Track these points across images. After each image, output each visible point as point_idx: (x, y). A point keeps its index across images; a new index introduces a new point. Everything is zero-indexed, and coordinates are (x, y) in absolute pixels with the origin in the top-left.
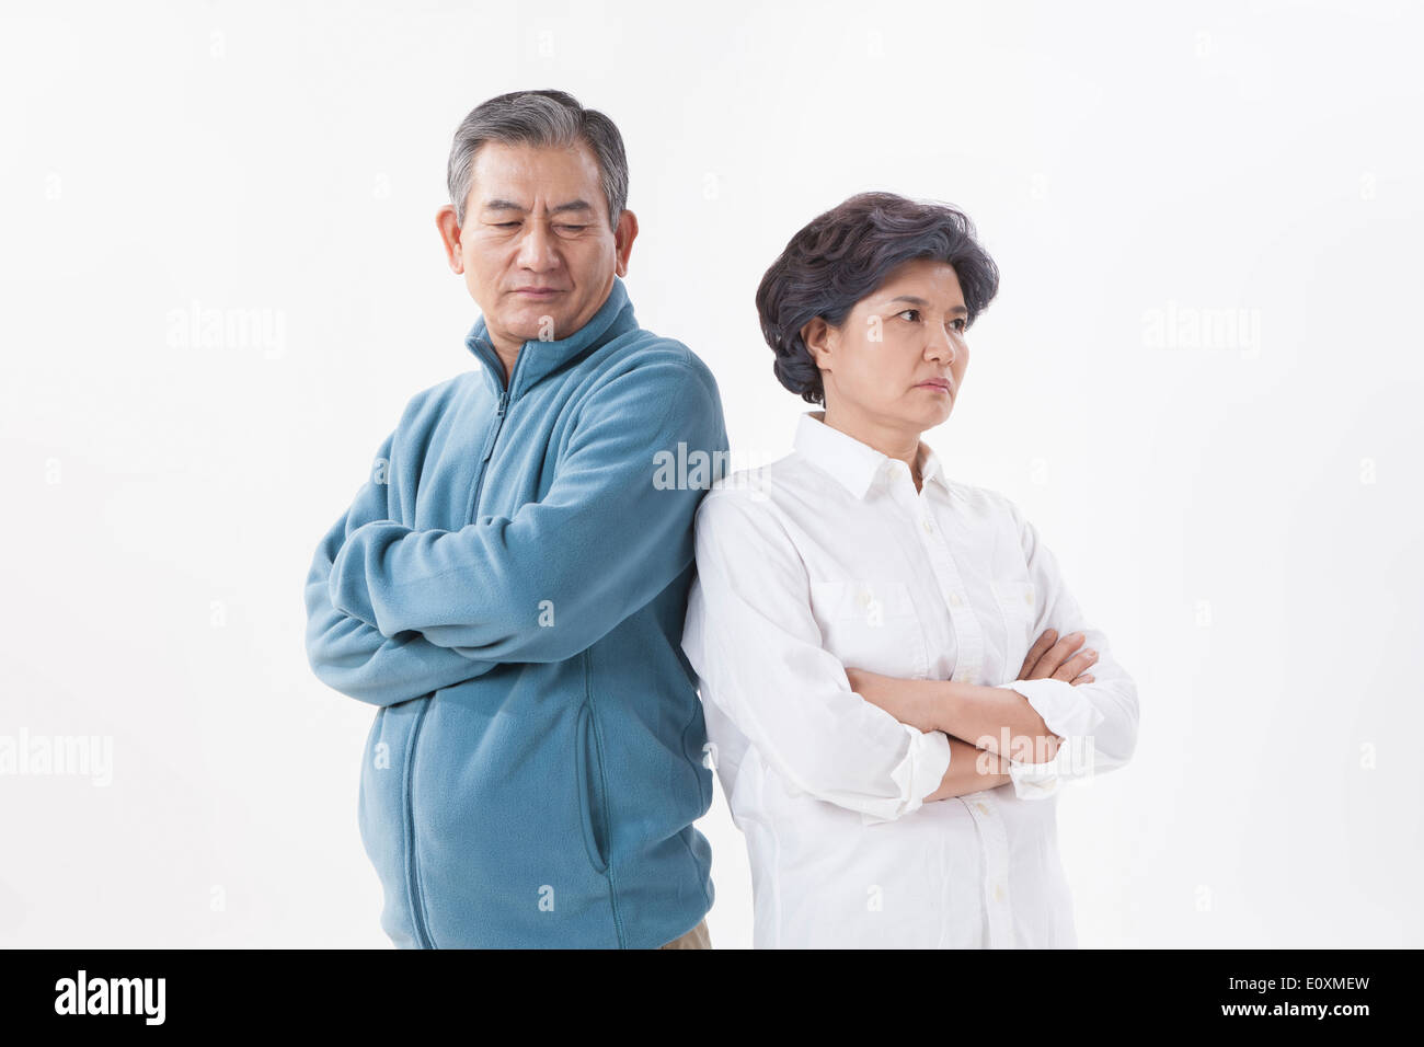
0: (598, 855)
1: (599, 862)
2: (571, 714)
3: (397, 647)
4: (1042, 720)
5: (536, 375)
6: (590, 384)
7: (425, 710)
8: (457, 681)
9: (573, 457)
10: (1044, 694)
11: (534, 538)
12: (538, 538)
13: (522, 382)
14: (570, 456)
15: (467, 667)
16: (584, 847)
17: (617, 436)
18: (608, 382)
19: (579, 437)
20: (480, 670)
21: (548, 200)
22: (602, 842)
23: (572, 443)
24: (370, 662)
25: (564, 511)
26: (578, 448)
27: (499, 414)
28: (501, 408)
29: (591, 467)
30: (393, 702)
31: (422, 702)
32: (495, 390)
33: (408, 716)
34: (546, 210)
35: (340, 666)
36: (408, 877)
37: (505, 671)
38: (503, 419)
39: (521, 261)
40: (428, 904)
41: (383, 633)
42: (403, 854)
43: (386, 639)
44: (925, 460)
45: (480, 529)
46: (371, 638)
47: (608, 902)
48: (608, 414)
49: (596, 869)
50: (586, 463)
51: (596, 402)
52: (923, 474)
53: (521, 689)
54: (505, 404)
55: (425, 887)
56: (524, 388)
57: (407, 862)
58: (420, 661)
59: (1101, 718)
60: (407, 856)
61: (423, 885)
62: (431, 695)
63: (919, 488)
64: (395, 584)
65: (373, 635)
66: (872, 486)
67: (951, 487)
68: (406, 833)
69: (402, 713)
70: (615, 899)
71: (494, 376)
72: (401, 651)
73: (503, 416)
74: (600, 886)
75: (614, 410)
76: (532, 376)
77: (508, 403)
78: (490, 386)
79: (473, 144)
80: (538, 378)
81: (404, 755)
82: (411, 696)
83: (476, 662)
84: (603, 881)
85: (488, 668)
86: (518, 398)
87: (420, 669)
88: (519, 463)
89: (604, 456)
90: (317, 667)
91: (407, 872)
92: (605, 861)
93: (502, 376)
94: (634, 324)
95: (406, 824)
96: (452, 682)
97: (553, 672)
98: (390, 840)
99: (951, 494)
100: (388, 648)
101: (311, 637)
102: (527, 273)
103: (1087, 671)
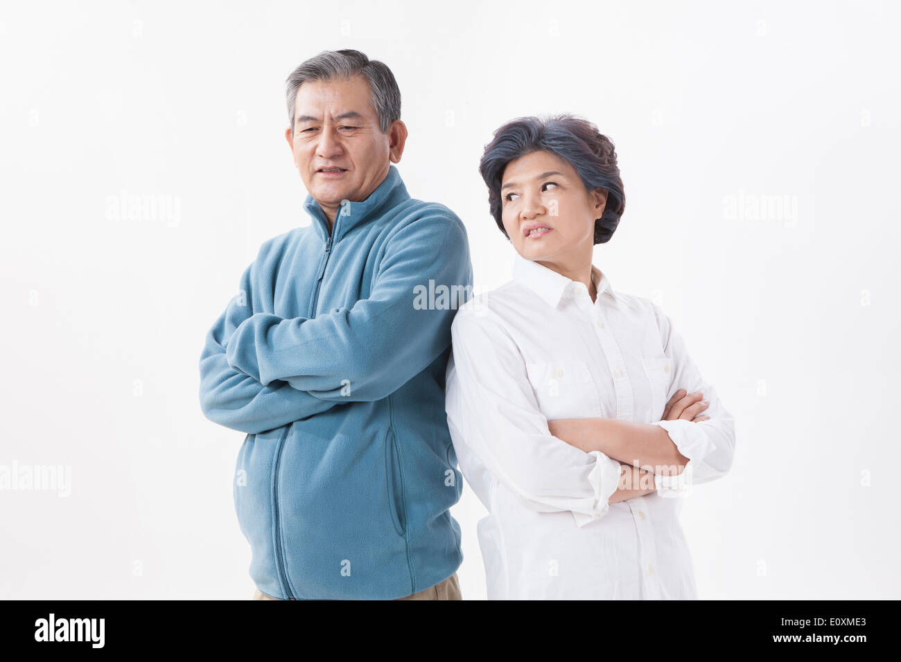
0: (400, 525)
1: (400, 530)
2: (382, 435)
3: (272, 391)
4: (676, 447)
5: (349, 224)
6: (389, 230)
7: (285, 437)
8: (309, 415)
9: (385, 272)
10: (678, 429)
11: (366, 320)
12: (369, 321)
13: (340, 230)
14: (382, 273)
15: (317, 406)
16: (390, 519)
17: (411, 259)
18: (402, 227)
19: (386, 262)
20: (326, 407)
21: (332, 112)
22: (402, 518)
23: (382, 266)
24: (250, 403)
25: (384, 304)
26: (387, 267)
27: (327, 251)
28: (327, 247)
29: (397, 277)
30: (263, 430)
31: (283, 430)
32: (323, 236)
33: (273, 440)
34: (332, 119)
35: (226, 408)
36: (274, 542)
37: (342, 408)
38: (329, 254)
39: (318, 151)
40: (288, 558)
41: (263, 383)
42: (271, 526)
43: (264, 387)
44: (599, 281)
45: (331, 315)
46: (253, 387)
47: (405, 555)
48: (405, 247)
49: (398, 533)
50: (393, 275)
51: (396, 240)
52: (598, 291)
53: (352, 419)
54: (330, 245)
55: (286, 547)
56: (342, 233)
57: (274, 532)
58: (287, 401)
59: (714, 448)
60: (274, 528)
61: (285, 547)
62: (289, 425)
63: (594, 298)
64: (275, 350)
65: (254, 385)
66: (562, 298)
67: (617, 296)
68: (273, 512)
69: (268, 438)
70: (410, 552)
71: (323, 227)
72: (274, 394)
73: (329, 251)
74: (401, 544)
75: (409, 243)
76: (346, 226)
77: (332, 244)
78: (320, 234)
79: (297, 82)
80: (350, 227)
81: (271, 464)
82: (276, 426)
83: (325, 401)
84: (402, 541)
85: (332, 405)
86: (339, 241)
87: (286, 406)
88: (344, 280)
89: (405, 271)
90: (209, 410)
91: (274, 537)
92: (404, 530)
93: (328, 226)
94: (408, 197)
95: (273, 508)
96: (305, 416)
97: (370, 409)
98: (262, 519)
99: (617, 300)
100: (266, 393)
101: (204, 390)
102: (322, 158)
103: (702, 414)
